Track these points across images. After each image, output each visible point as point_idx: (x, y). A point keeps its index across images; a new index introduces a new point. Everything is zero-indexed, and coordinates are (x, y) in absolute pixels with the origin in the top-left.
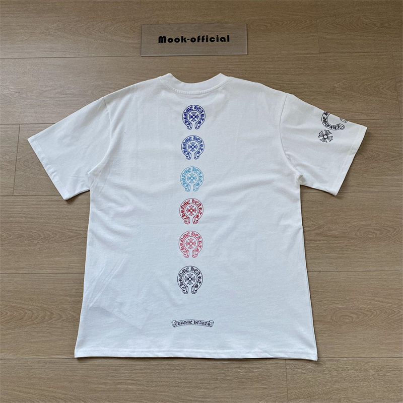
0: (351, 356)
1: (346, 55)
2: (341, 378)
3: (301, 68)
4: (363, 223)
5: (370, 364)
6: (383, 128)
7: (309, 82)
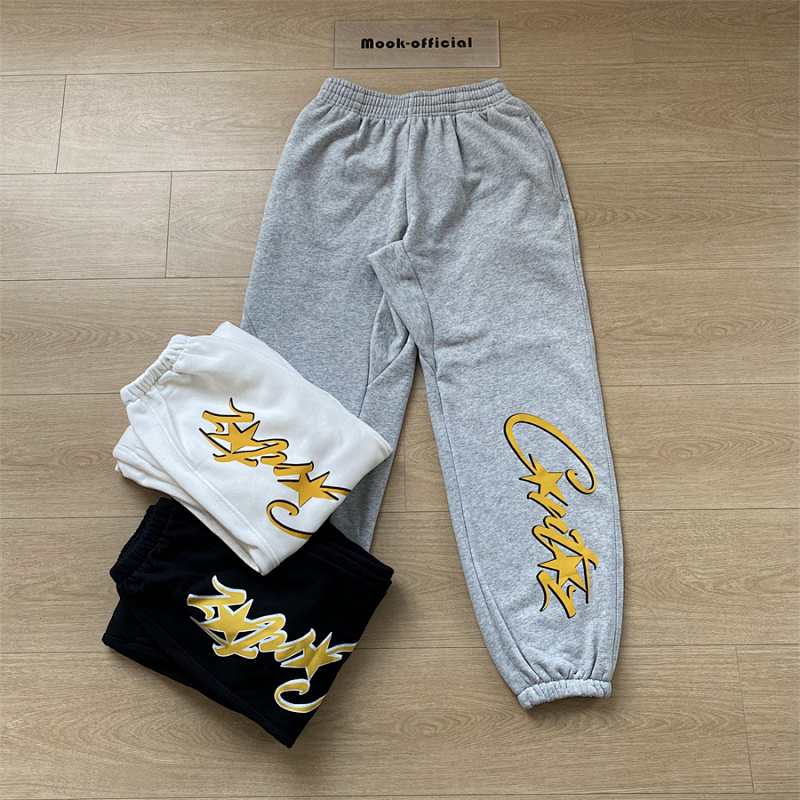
0: (690, 507)
1: (676, 65)
2: (676, 539)
3: (606, 86)
4: (706, 314)
5: (720, 518)
6: (735, 175)
7: (621, 107)
